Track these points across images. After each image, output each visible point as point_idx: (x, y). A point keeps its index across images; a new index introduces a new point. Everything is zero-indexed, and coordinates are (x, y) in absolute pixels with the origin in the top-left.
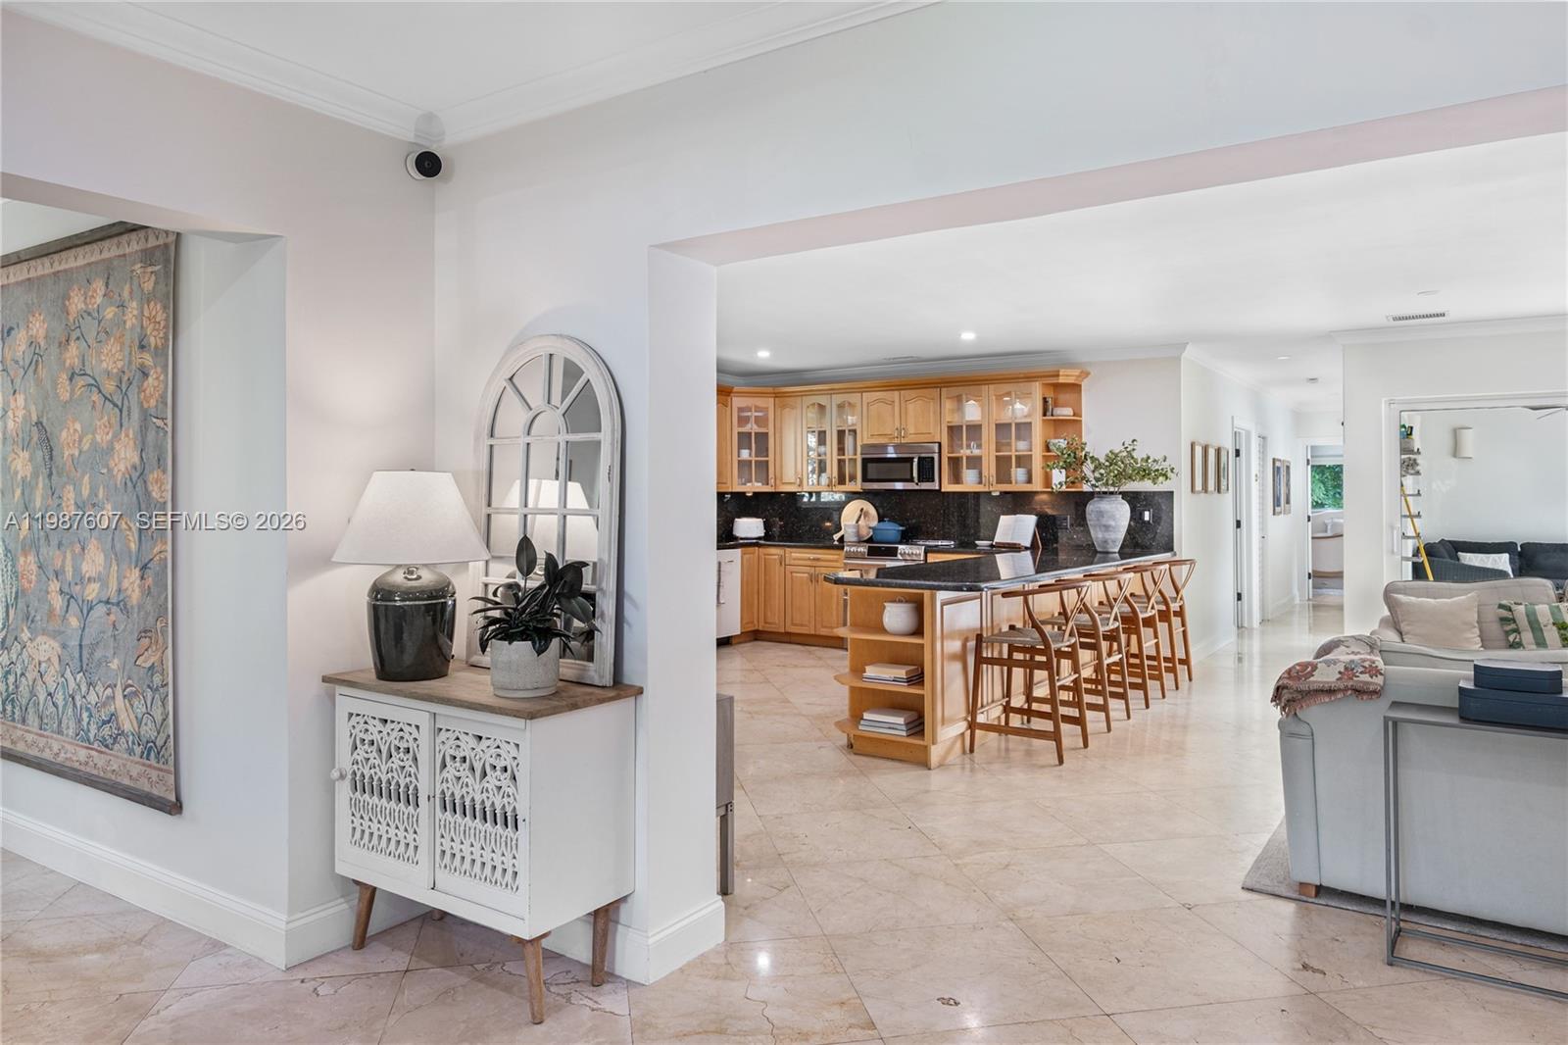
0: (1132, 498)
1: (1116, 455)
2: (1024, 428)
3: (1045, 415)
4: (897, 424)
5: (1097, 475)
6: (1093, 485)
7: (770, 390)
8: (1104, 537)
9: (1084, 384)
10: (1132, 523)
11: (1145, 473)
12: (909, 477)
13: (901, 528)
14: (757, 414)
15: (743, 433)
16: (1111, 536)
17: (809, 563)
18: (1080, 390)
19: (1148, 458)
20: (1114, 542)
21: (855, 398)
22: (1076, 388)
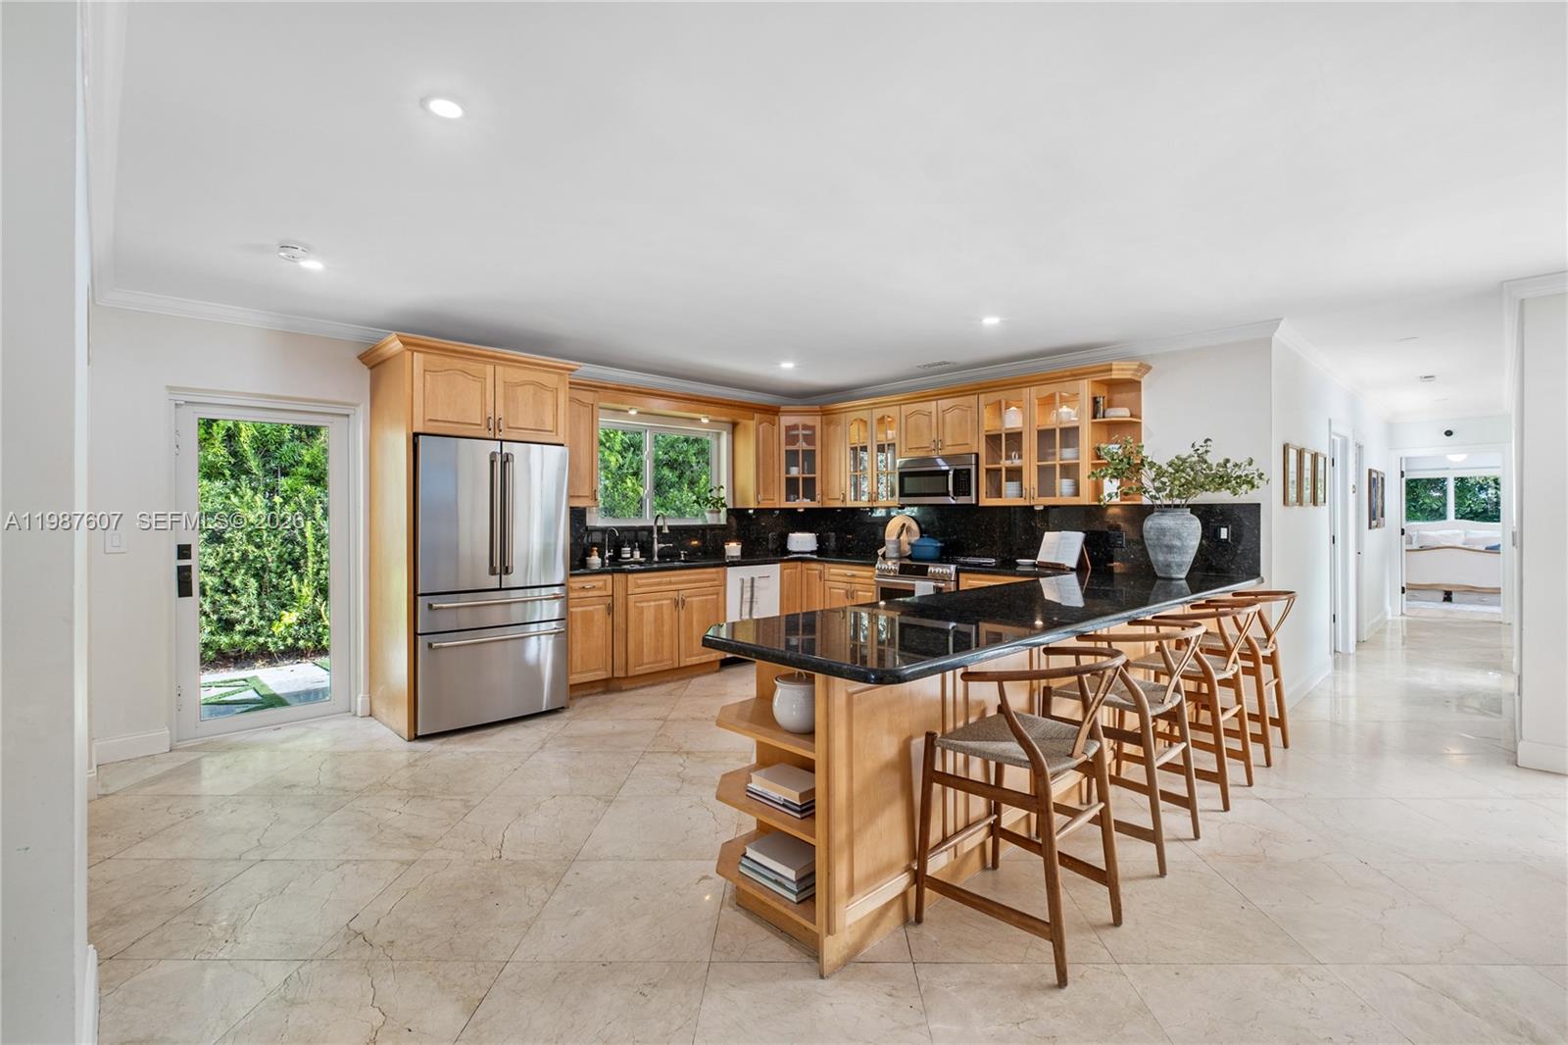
0: (1205, 513)
1: (1184, 461)
2: (1070, 434)
3: (1094, 417)
4: (934, 436)
5: (1157, 484)
6: (1152, 497)
7: (817, 408)
8: (1166, 561)
9: (1145, 381)
10: (1204, 541)
11: (1222, 480)
12: (945, 491)
13: (939, 545)
14: (804, 432)
15: (790, 451)
16: (1176, 558)
17: (845, 579)
18: (1140, 390)
19: (1227, 461)
20: (1180, 565)
21: (893, 411)
22: (1133, 385)
